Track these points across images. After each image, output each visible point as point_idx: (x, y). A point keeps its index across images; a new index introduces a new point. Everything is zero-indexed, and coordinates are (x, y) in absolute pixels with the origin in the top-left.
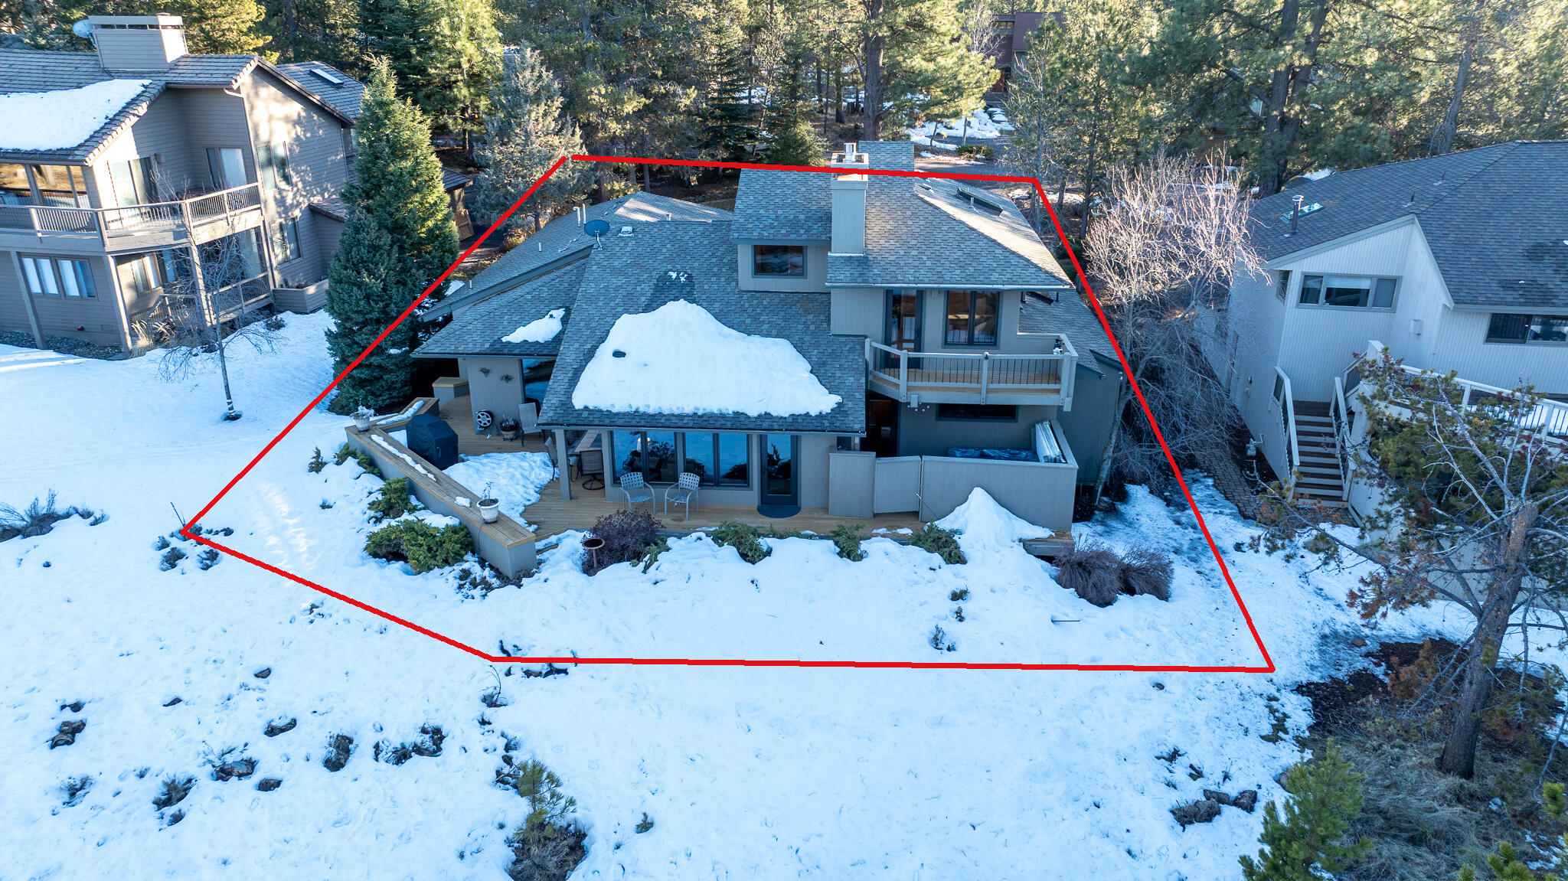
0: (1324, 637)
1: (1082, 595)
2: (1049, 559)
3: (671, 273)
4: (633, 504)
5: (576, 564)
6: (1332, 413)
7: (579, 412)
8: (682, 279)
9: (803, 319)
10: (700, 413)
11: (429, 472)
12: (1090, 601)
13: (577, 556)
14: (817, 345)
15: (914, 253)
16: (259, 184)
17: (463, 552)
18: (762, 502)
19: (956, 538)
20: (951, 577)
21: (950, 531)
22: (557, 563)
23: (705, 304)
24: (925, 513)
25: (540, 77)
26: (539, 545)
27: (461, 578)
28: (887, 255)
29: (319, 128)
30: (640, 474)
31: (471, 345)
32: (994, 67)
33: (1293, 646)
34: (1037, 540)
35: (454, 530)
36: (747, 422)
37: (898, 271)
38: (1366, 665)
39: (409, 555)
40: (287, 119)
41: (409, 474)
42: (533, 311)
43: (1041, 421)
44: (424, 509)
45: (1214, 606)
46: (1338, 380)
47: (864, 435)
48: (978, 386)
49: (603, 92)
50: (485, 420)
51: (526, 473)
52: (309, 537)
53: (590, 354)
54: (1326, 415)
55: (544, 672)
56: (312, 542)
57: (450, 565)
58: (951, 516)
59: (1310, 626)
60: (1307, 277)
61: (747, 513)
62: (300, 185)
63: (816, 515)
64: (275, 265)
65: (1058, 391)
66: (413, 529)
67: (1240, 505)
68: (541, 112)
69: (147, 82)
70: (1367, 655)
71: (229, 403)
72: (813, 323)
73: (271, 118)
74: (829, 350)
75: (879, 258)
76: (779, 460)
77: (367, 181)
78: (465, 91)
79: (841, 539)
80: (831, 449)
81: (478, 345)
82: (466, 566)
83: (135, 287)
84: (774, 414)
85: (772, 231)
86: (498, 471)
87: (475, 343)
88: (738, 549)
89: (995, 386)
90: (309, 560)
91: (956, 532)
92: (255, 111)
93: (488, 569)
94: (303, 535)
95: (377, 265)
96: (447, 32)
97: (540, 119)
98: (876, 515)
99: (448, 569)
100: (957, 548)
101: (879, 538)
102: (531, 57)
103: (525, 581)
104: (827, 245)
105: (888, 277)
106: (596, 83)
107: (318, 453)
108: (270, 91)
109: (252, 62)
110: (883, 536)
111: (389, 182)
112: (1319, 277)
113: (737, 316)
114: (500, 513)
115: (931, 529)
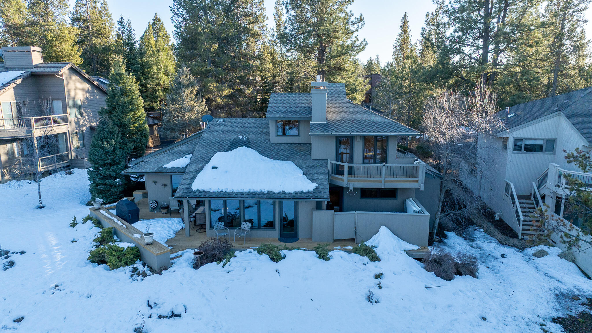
0: (557, 295)
1: (438, 275)
2: (419, 260)
3: (239, 137)
4: (218, 236)
5: (190, 264)
6: (532, 198)
7: (195, 192)
8: (245, 139)
9: (299, 154)
10: (252, 191)
11: (124, 224)
12: (442, 278)
13: (191, 261)
14: (306, 164)
15: (349, 121)
16: (68, 115)
17: (135, 259)
18: (281, 236)
19: (374, 249)
20: (373, 268)
21: (372, 246)
22: (180, 264)
23: (255, 148)
24: (358, 239)
25: (190, 78)
26: (172, 256)
27: (133, 272)
28: (337, 123)
29: (97, 95)
30: (223, 223)
31: (148, 169)
32: (368, 84)
33: (544, 299)
34: (413, 250)
35: (131, 249)
36: (274, 195)
37: (342, 128)
38: (584, 309)
39: (108, 260)
40: (83, 90)
41: (115, 225)
42: (178, 155)
43: (408, 198)
44: (120, 241)
45: (499, 282)
46: (534, 184)
47: (329, 200)
48: (381, 179)
49: (215, 85)
50: (154, 205)
51: (170, 226)
52: (62, 254)
53: (202, 168)
54: (530, 199)
55: (169, 316)
56: (63, 257)
57: (128, 265)
58: (371, 240)
59: (548, 290)
60: (516, 140)
61: (274, 241)
62: (87, 117)
63: (306, 241)
64: (72, 148)
65: (417, 181)
66: (112, 248)
67: (498, 239)
68: (189, 91)
69: (23, 72)
70: (583, 304)
71: (40, 201)
72: (303, 155)
73: (76, 88)
74: (311, 165)
75: (333, 124)
76: (288, 219)
77: (110, 106)
78: (161, 93)
79: (320, 250)
80: (313, 209)
81: (152, 169)
82: (135, 266)
83: (7, 154)
84: (286, 191)
85: (285, 114)
86: (157, 225)
87: (150, 168)
88: (269, 256)
89: (388, 179)
90: (60, 264)
91: (374, 246)
92: (69, 85)
93: (146, 267)
94: (60, 253)
95: (111, 139)
96: (155, 71)
97: (189, 95)
98: (335, 241)
99: (127, 267)
100: (375, 253)
101: (337, 250)
102: (186, 70)
103: (163, 272)
104: (310, 119)
105: (338, 131)
106: (212, 82)
107: (75, 219)
108: (75, 78)
109: (69, 65)
110: (339, 250)
111: (120, 106)
112: (521, 140)
113: (269, 152)
114: (154, 240)
115: (362, 246)
